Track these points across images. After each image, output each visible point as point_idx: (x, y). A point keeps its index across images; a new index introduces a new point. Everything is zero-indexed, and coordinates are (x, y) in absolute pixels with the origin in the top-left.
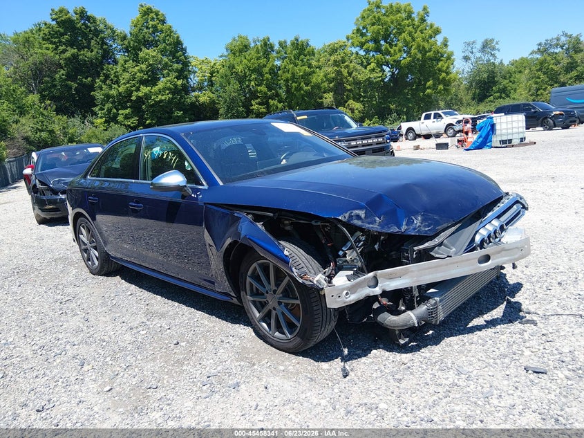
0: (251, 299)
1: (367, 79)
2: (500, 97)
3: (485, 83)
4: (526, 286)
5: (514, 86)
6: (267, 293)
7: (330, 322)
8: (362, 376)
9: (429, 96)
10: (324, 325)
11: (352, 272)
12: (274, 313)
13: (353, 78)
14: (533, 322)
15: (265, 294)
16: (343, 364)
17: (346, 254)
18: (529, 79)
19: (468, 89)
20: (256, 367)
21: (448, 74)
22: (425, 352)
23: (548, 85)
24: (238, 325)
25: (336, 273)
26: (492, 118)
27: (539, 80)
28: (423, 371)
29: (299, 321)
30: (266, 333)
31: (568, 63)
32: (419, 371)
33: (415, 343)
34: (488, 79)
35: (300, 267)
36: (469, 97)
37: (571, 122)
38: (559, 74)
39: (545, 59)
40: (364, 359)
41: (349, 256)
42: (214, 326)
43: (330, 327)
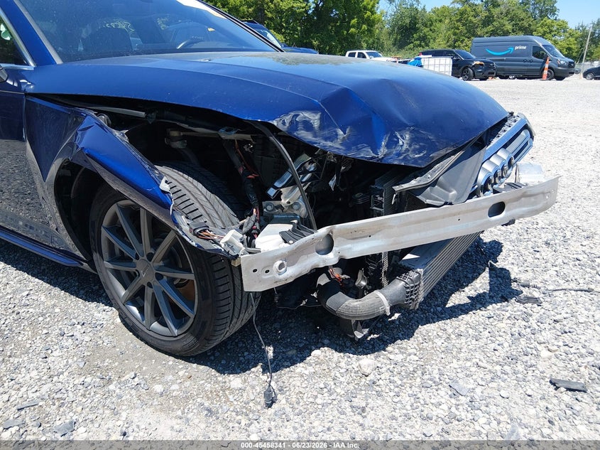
0: (110, 266)
1: (289, 8)
2: (420, 45)
3: (407, 29)
4: (507, 247)
5: (434, 35)
6: (137, 258)
7: (247, 308)
8: (298, 403)
9: (352, 35)
10: (236, 314)
11: (290, 227)
12: (149, 292)
13: (275, 5)
14: (536, 301)
15: (134, 260)
16: (265, 377)
17: (281, 193)
18: (449, 30)
19: (390, 34)
20: (112, 387)
21: (373, 13)
22: (395, 351)
23: (466, 37)
24: (94, 305)
25: (262, 227)
26: (420, 59)
27: (458, 31)
28: (397, 390)
29: (192, 308)
30: (137, 323)
31: (486, 17)
32: (390, 390)
33: (375, 336)
34: (410, 25)
35: (196, 214)
36: (390, 42)
37: (490, 73)
38: (477, 27)
39: (466, 10)
40: (300, 368)
41: (286, 198)
42: (54, 306)
43: (247, 315)
